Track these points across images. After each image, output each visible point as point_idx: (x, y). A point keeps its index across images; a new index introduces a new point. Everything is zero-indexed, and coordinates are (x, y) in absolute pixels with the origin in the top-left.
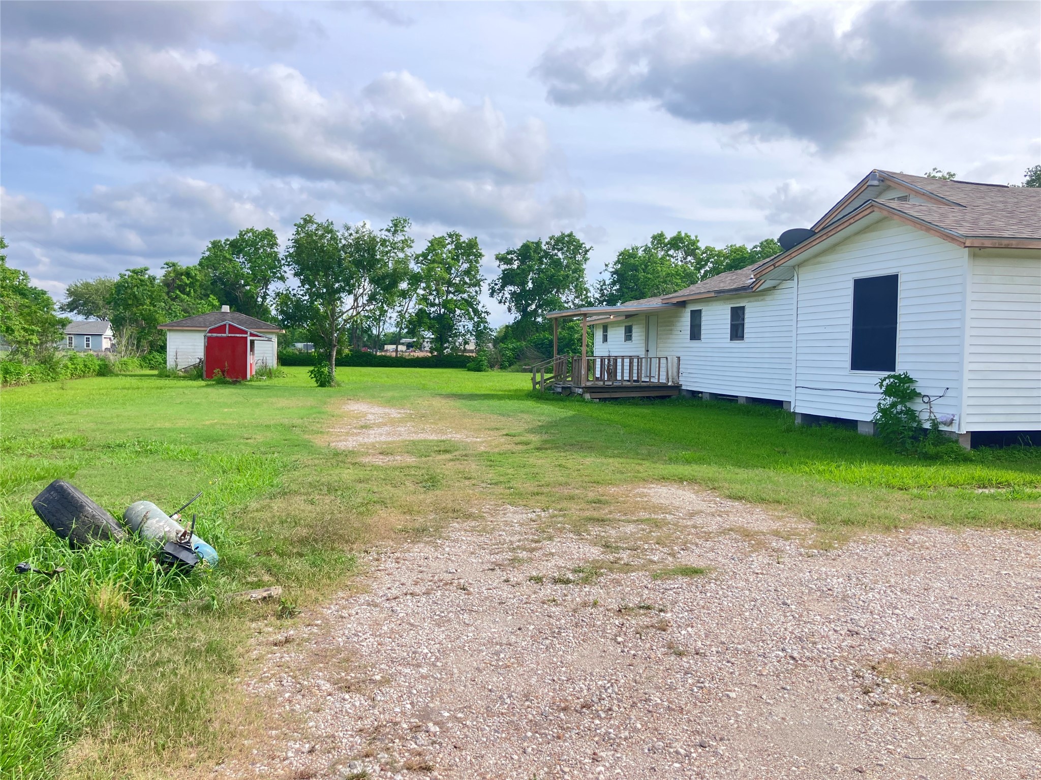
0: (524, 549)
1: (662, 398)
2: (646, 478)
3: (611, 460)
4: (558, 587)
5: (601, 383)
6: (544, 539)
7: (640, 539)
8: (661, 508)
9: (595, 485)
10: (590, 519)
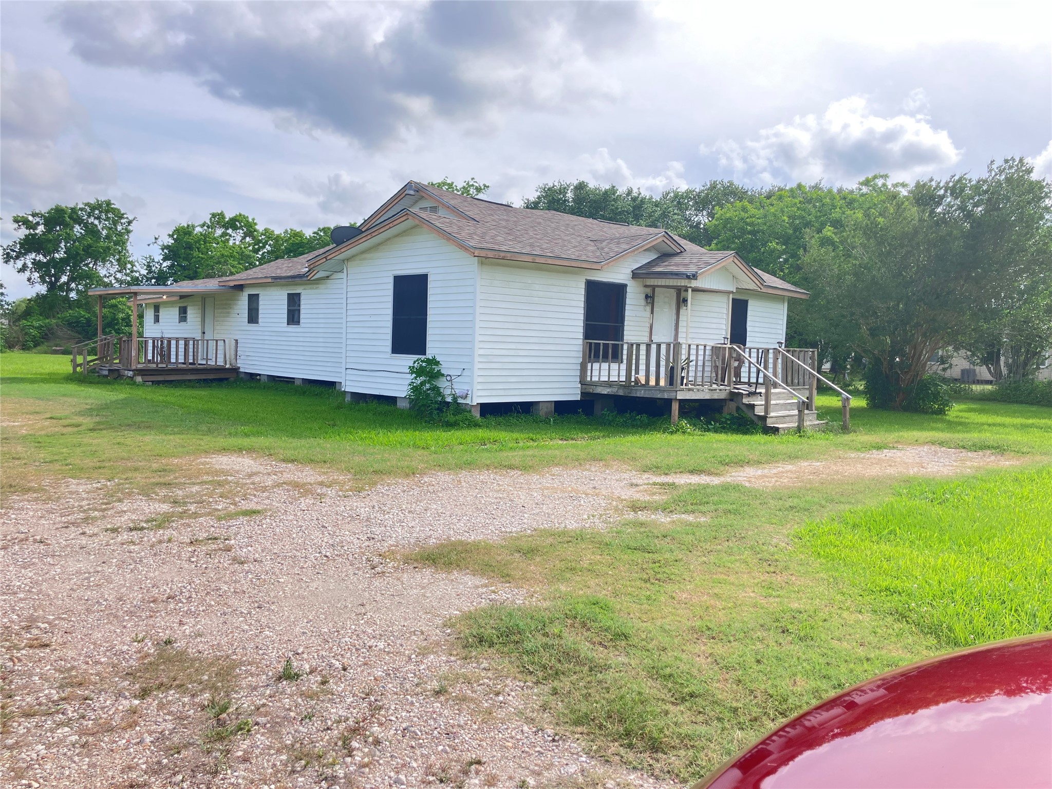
0: (96, 510)
1: (220, 380)
2: (208, 450)
3: (172, 437)
4: (134, 533)
5: (154, 366)
6: (115, 501)
7: (205, 495)
8: (223, 472)
9: (158, 458)
10: (157, 484)
